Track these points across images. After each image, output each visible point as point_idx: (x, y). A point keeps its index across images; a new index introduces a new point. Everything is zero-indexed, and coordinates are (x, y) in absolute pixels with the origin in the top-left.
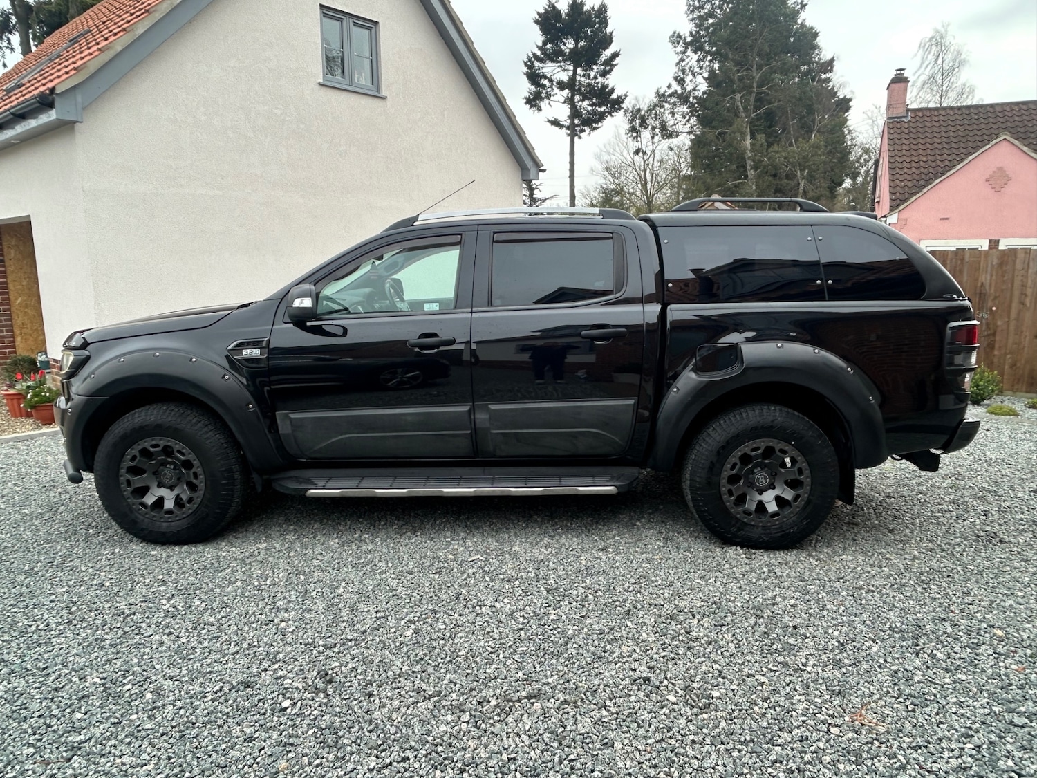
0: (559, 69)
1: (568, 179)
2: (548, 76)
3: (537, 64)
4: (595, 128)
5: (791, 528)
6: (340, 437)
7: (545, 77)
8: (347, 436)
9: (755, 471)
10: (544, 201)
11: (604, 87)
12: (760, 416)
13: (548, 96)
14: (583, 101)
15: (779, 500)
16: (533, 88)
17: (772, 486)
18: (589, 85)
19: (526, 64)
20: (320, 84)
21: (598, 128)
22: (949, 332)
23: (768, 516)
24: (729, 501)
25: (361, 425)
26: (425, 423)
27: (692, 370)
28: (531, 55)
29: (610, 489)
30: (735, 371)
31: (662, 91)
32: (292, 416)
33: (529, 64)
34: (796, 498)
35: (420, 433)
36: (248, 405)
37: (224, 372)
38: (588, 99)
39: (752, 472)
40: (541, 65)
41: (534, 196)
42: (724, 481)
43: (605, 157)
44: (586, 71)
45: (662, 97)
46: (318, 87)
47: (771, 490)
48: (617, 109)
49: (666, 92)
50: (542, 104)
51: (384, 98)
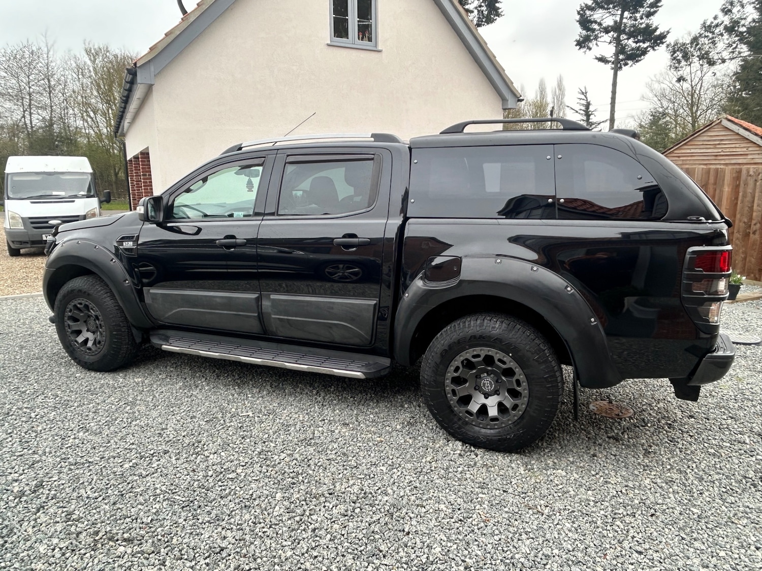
0: (608, 15)
1: (610, 105)
2: (598, 21)
3: (588, 13)
4: (637, 61)
5: (508, 434)
6: (178, 310)
7: (595, 22)
8: (182, 309)
9: (482, 376)
10: (599, 124)
11: (648, 26)
12: (480, 326)
13: (596, 38)
14: (628, 39)
15: (501, 406)
16: (584, 32)
17: (496, 392)
18: (634, 26)
19: (579, 13)
20: (328, 45)
21: (640, 60)
22: (688, 256)
23: (489, 419)
24: (453, 400)
25: (189, 301)
26: (229, 304)
27: (421, 278)
28: (583, 5)
29: (358, 374)
30: (453, 283)
31: (708, 23)
32: (152, 291)
33: (581, 12)
34: (515, 407)
35: (225, 312)
36: (125, 281)
37: (113, 256)
38: (634, 37)
39: (478, 376)
40: (592, 13)
41: (590, 121)
42: (448, 382)
43: (656, 86)
44: (632, 13)
45: (708, 28)
46: (327, 47)
47: (496, 396)
48: (660, 44)
49: (712, 23)
50: (590, 45)
51: (380, 51)
